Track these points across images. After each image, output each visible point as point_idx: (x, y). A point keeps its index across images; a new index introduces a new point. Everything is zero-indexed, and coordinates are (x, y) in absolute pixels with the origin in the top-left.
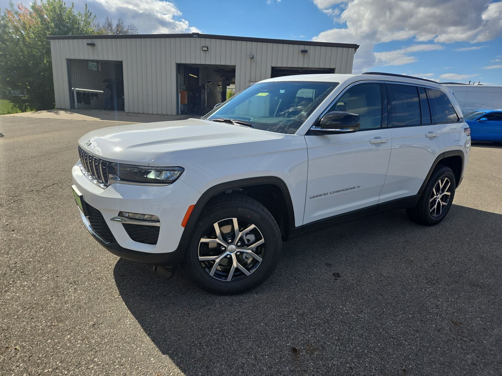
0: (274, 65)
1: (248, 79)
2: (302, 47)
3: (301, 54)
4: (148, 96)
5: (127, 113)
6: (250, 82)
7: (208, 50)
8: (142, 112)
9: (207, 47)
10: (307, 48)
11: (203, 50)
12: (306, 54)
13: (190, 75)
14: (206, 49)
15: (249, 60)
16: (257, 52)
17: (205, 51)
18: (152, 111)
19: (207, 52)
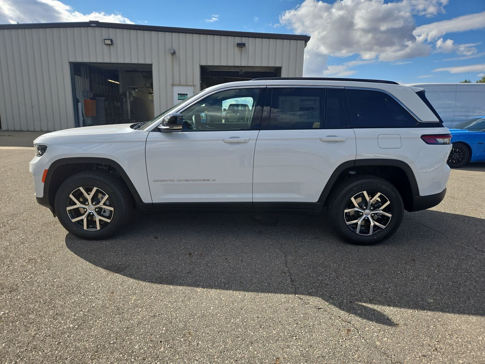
0: (204, 63)
1: (170, 82)
2: (238, 40)
3: (237, 49)
4: (32, 107)
5: (4, 131)
6: (173, 85)
7: (112, 44)
8: (26, 129)
9: (111, 40)
10: (244, 40)
11: (105, 44)
12: (243, 49)
13: (110, 80)
14: (109, 42)
15: (169, 57)
16: (179, 46)
17: (109, 45)
18: (41, 128)
19: (112, 47)
